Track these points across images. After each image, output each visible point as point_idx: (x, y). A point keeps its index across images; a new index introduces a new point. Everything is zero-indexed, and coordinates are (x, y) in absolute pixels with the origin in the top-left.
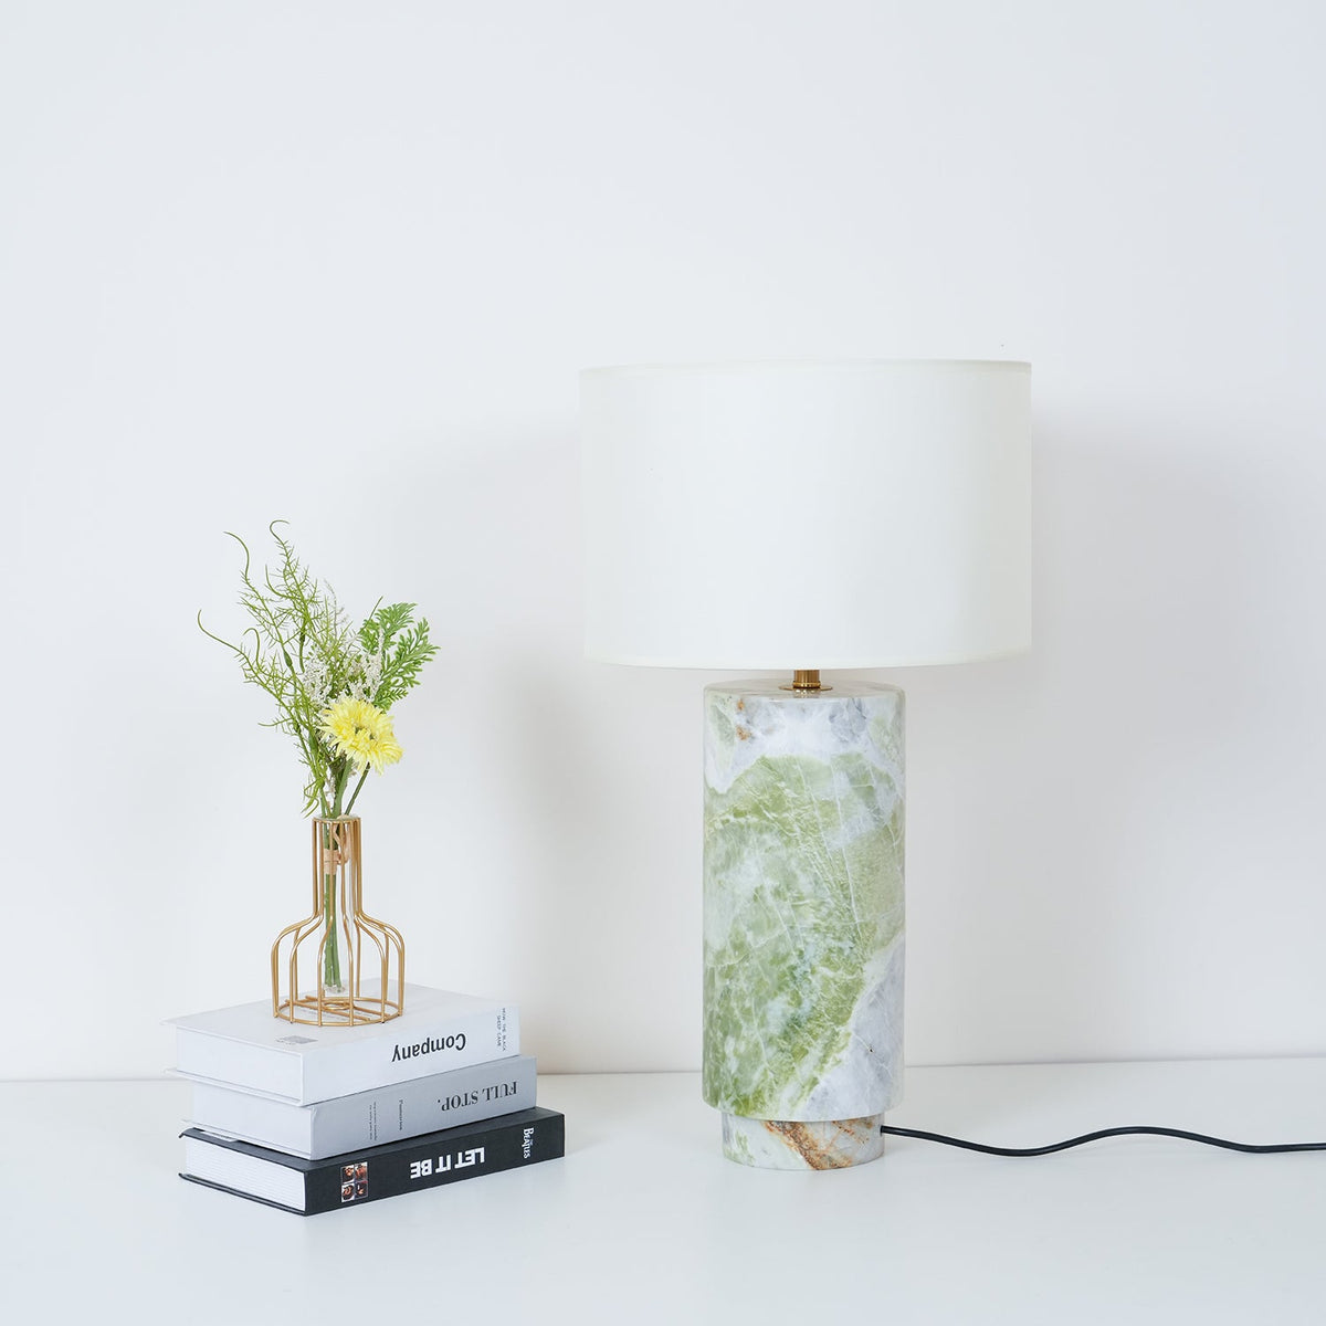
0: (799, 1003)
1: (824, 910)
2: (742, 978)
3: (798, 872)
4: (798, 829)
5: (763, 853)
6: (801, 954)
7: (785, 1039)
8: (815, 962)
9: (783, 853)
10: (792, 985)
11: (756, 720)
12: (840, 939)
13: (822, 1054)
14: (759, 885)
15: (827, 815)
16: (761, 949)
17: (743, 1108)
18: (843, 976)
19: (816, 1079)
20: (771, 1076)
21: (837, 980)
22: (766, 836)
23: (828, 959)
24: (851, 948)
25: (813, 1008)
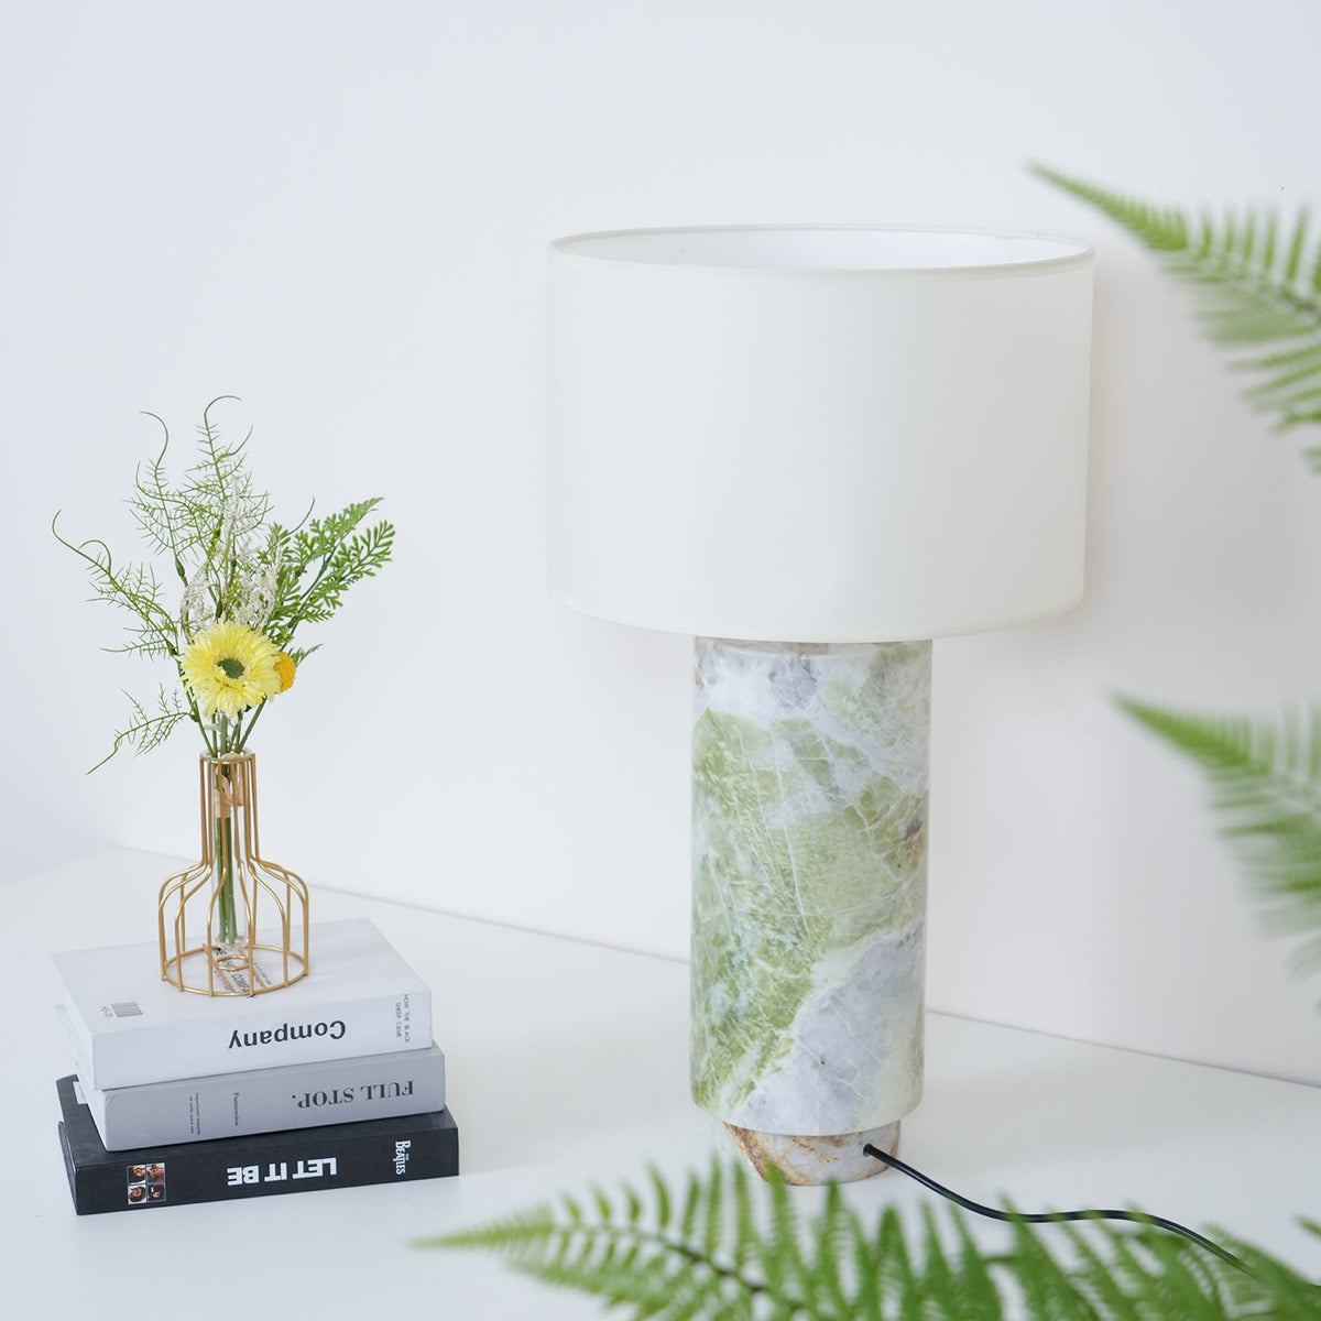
0: (737, 995)
1: (762, 895)
3: (736, 848)
4: (736, 799)
5: (708, 818)
6: (738, 941)
8: (753, 952)
9: (723, 824)
10: (729, 972)
12: (780, 931)
13: (758, 1057)
14: (705, 853)
15: (765, 788)
16: (707, 926)
18: (784, 973)
19: (752, 1083)
20: (713, 1068)
21: (777, 978)
22: (710, 800)
23: (767, 952)
24: (795, 944)
25: (751, 1004)
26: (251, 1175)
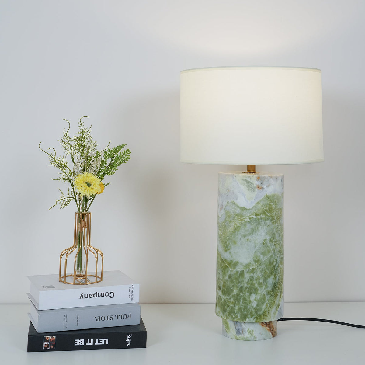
0: (276, 278)
2: (259, 272)
3: (276, 233)
4: (275, 218)
5: (266, 228)
6: (276, 261)
7: (272, 291)
9: (272, 227)
10: (274, 272)
11: (264, 183)
14: (265, 239)
16: (265, 261)
17: (259, 319)
19: (279, 304)
20: (268, 305)
22: (267, 222)
26: (82, 342)
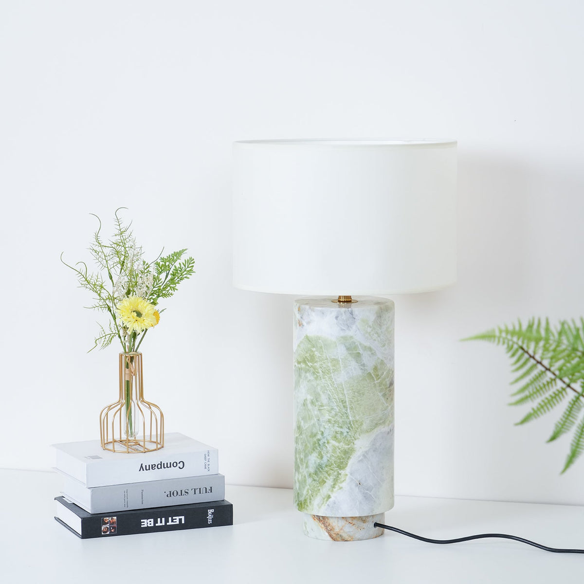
0: (322, 457)
1: (333, 413)
2: (300, 443)
3: (321, 393)
4: (321, 372)
5: (307, 382)
6: (322, 433)
7: (316, 474)
8: (329, 438)
9: (315, 383)
10: (318, 448)
11: (304, 317)
12: (341, 427)
13: (332, 484)
14: (305, 398)
15: (334, 366)
16: (306, 429)
17: (301, 507)
18: (343, 446)
19: (329, 495)
20: (310, 492)
21: (340, 448)
22: (308, 374)
23: (335, 437)
24: (348, 432)
25: (328, 460)
